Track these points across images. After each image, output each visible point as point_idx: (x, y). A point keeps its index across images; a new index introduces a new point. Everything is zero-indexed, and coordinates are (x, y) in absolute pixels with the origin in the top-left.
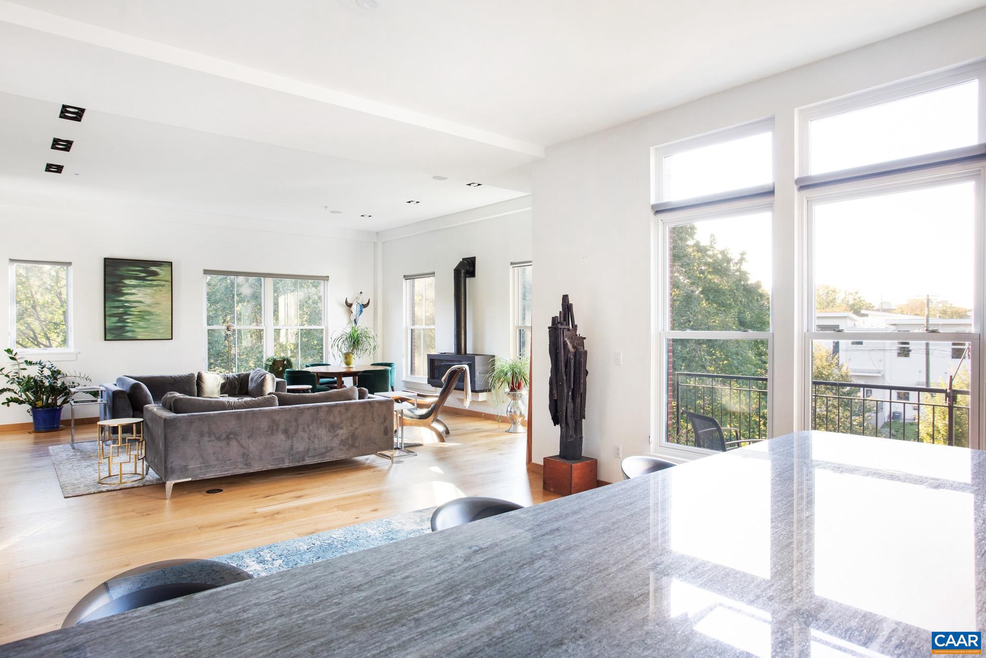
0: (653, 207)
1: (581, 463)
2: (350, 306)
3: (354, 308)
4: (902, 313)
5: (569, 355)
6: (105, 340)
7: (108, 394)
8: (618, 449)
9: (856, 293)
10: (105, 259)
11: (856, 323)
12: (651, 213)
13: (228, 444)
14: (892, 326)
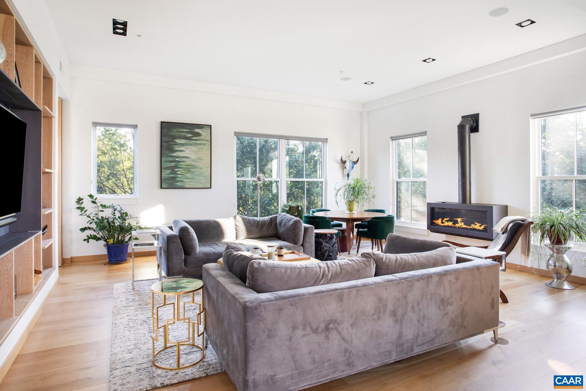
2: (344, 162)
3: (348, 165)
6: (161, 188)
7: (163, 237)
10: (162, 122)
13: (327, 337)
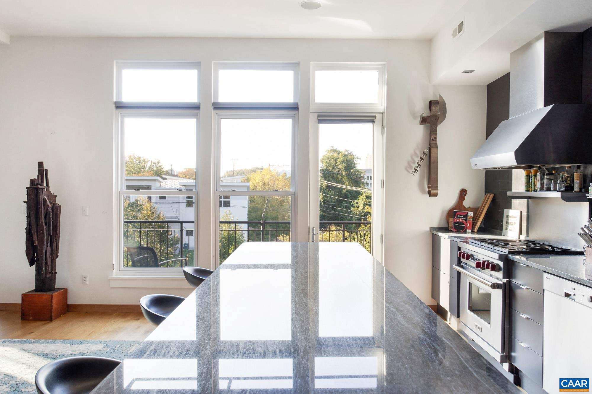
0: (116, 103)
1: (58, 292)
4: (185, 177)
5: (49, 209)
8: (85, 278)
9: (158, 163)
11: (162, 184)
12: (114, 107)
14: (183, 187)
